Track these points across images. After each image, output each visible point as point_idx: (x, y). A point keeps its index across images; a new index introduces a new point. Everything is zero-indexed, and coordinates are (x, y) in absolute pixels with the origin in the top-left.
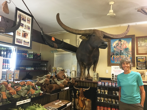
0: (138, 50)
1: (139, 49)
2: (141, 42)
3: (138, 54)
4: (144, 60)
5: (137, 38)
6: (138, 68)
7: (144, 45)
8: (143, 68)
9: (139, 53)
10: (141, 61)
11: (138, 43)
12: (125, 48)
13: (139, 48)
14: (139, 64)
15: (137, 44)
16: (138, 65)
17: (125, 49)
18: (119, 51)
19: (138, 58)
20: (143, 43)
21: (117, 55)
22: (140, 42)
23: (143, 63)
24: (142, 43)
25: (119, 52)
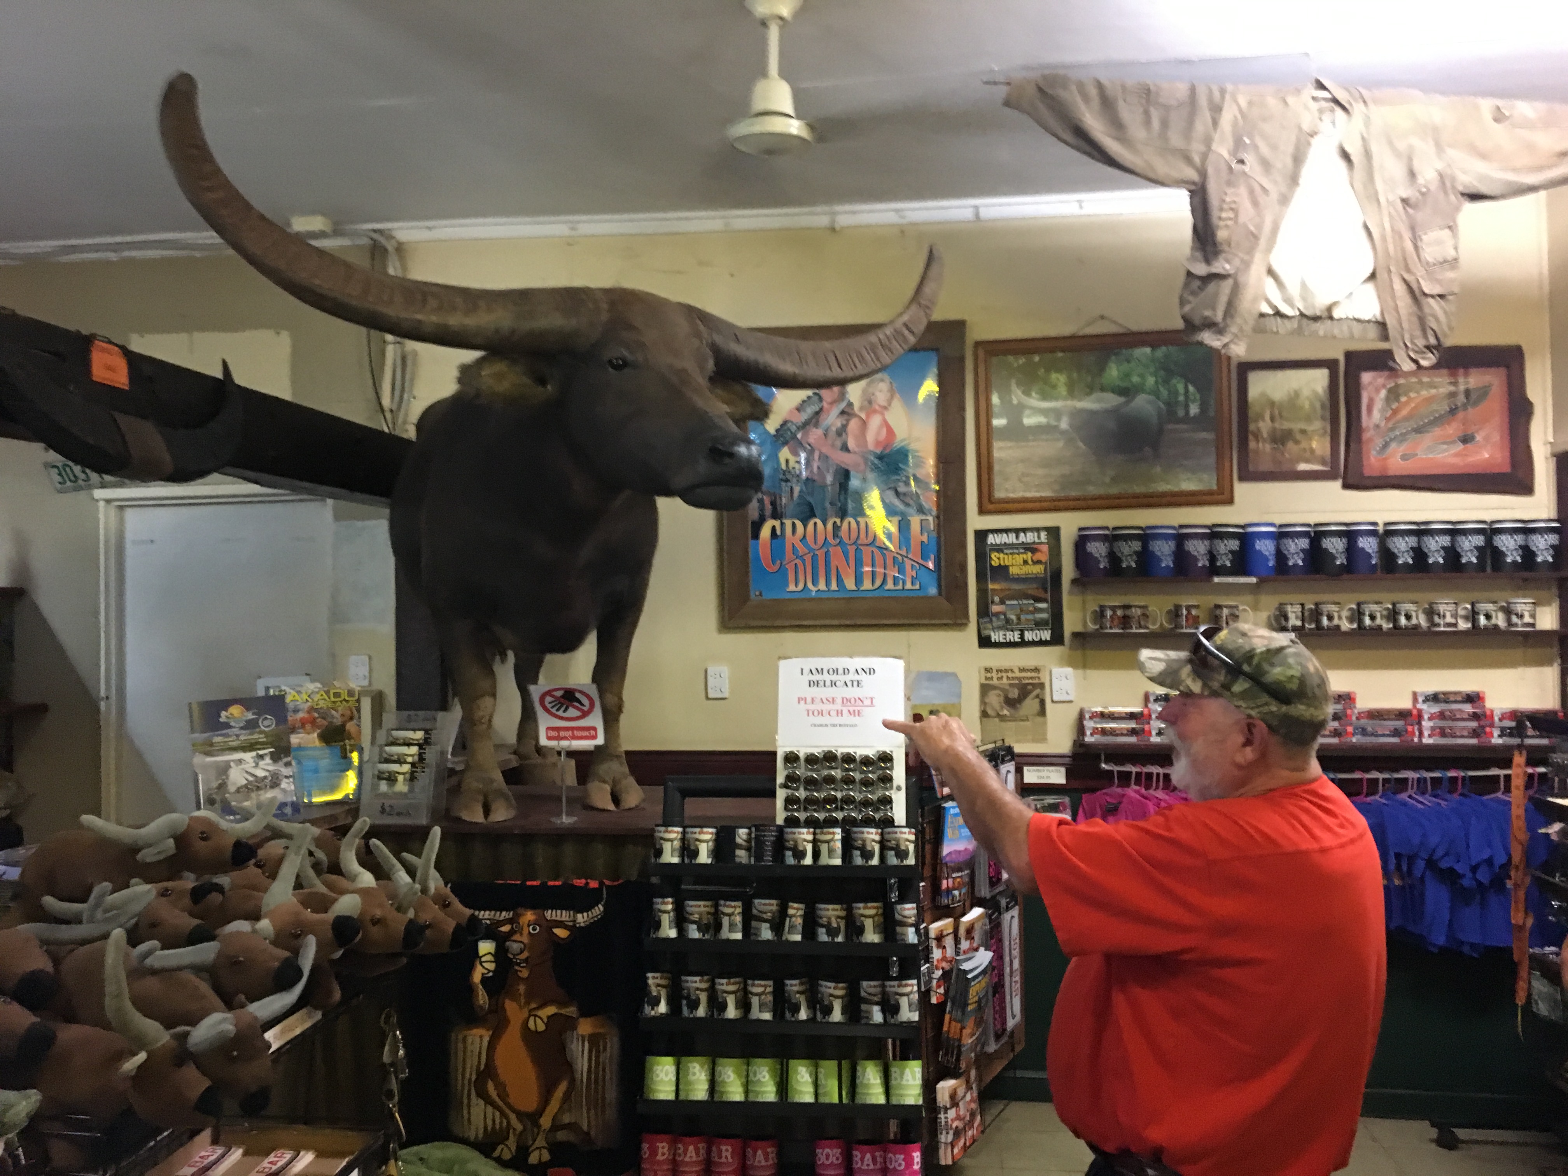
0: (990, 468)
1: (996, 454)
2: (1017, 396)
3: (991, 507)
4: (1039, 562)
5: (981, 353)
6: (996, 637)
7: (1041, 420)
8: (1028, 636)
9: (999, 494)
10: (1013, 571)
11: (995, 399)
12: (878, 443)
13: (1001, 451)
14: (1002, 602)
15: (984, 414)
16: (995, 608)
17: (880, 457)
18: (829, 479)
19: (991, 539)
20: (1034, 401)
21: (808, 513)
22: (1009, 392)
23: (1031, 588)
24: (1021, 407)
25: (824, 487)
